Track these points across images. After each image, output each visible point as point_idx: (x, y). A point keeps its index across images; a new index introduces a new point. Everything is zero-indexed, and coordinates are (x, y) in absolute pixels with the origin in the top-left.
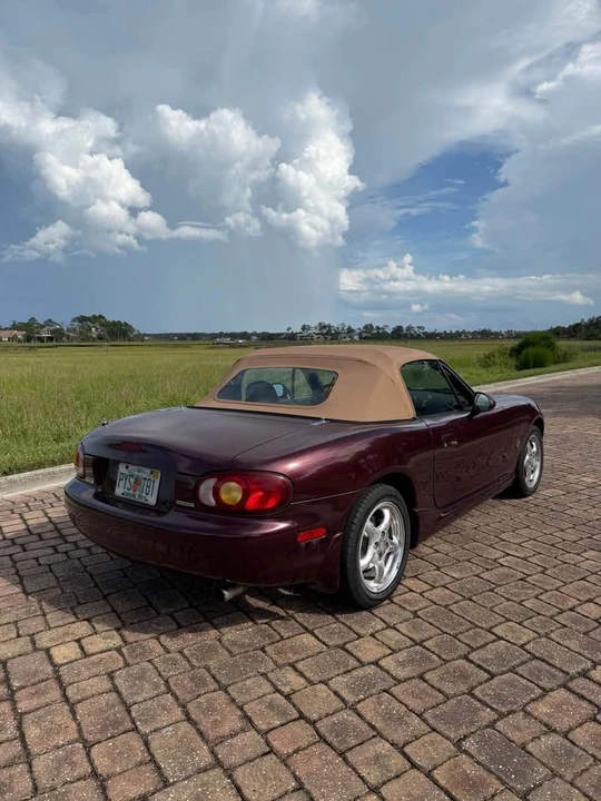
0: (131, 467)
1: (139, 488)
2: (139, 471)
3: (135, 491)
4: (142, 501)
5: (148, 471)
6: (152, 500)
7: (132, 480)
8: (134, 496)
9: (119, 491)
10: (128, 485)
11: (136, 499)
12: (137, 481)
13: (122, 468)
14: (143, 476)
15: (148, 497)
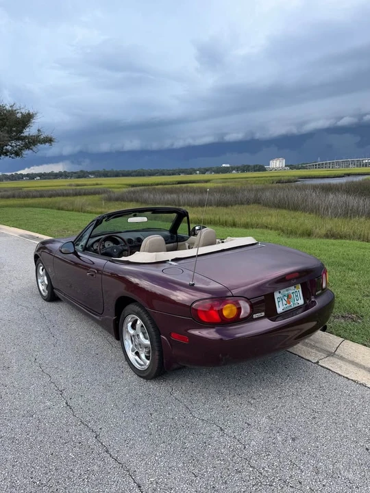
0: (282, 291)
1: (292, 300)
2: (287, 291)
3: (290, 303)
4: (297, 305)
5: (293, 287)
6: (301, 302)
7: (286, 298)
8: (291, 306)
9: (280, 310)
10: (285, 302)
11: (293, 307)
12: (289, 297)
13: (277, 295)
14: (291, 292)
15: (298, 302)
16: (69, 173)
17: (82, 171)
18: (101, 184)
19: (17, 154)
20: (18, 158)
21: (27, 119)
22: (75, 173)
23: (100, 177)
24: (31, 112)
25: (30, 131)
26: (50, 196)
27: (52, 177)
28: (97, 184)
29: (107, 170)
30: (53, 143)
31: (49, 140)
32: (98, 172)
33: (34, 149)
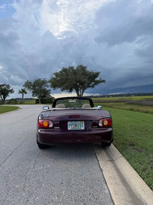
0: (72, 122)
2: (75, 122)
4: (80, 129)
6: (83, 128)
9: (69, 129)
10: (73, 126)
11: (77, 129)
13: (69, 123)
16: (123, 95)
17: (129, 94)
18: (132, 98)
19: (93, 87)
20: (93, 88)
21: (97, 75)
22: (126, 94)
23: (137, 96)
24: (99, 72)
25: (98, 79)
26: (107, 102)
27: (116, 96)
28: (130, 98)
29: (140, 93)
30: (105, 82)
31: (104, 81)
32: (136, 94)
33: (98, 85)
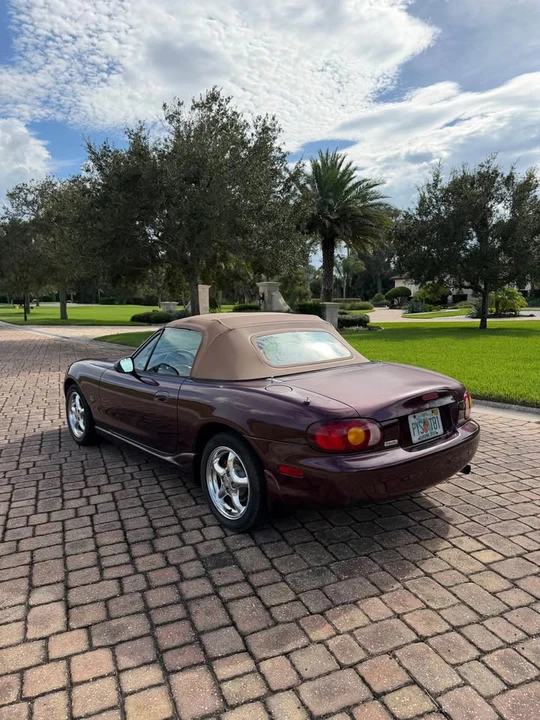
0: (417, 415)
1: (429, 427)
2: (424, 415)
3: (427, 431)
4: (435, 435)
5: (430, 412)
6: (440, 431)
7: (422, 425)
8: (428, 435)
9: (415, 439)
10: (421, 430)
12: (425, 423)
13: (411, 420)
14: (428, 417)
15: (438, 430)
